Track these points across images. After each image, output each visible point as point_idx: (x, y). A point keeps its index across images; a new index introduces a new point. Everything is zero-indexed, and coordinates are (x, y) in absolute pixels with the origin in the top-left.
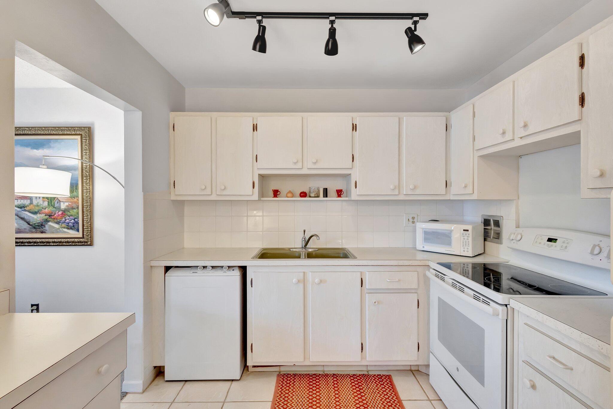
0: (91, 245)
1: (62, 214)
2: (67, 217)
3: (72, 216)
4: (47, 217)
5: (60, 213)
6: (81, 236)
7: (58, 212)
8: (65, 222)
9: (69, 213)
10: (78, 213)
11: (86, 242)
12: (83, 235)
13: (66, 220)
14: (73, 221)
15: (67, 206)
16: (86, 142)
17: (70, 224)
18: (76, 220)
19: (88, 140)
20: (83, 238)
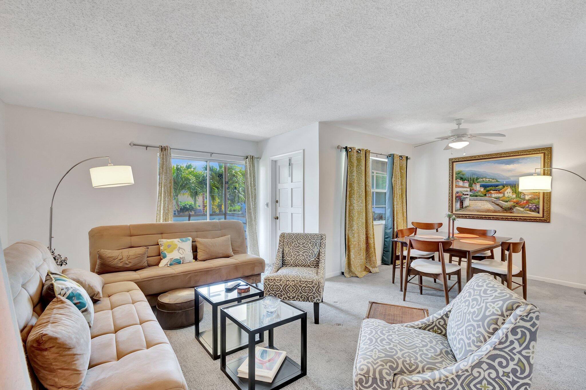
0: (549, 222)
1: (527, 202)
2: (530, 204)
3: (534, 203)
4: (515, 204)
5: (525, 202)
6: (541, 216)
7: (523, 201)
8: (528, 207)
9: (531, 202)
10: (539, 202)
11: (545, 220)
12: (543, 215)
13: (529, 206)
14: (535, 207)
15: (530, 197)
17: (532, 208)
18: (537, 206)
19: (550, 157)
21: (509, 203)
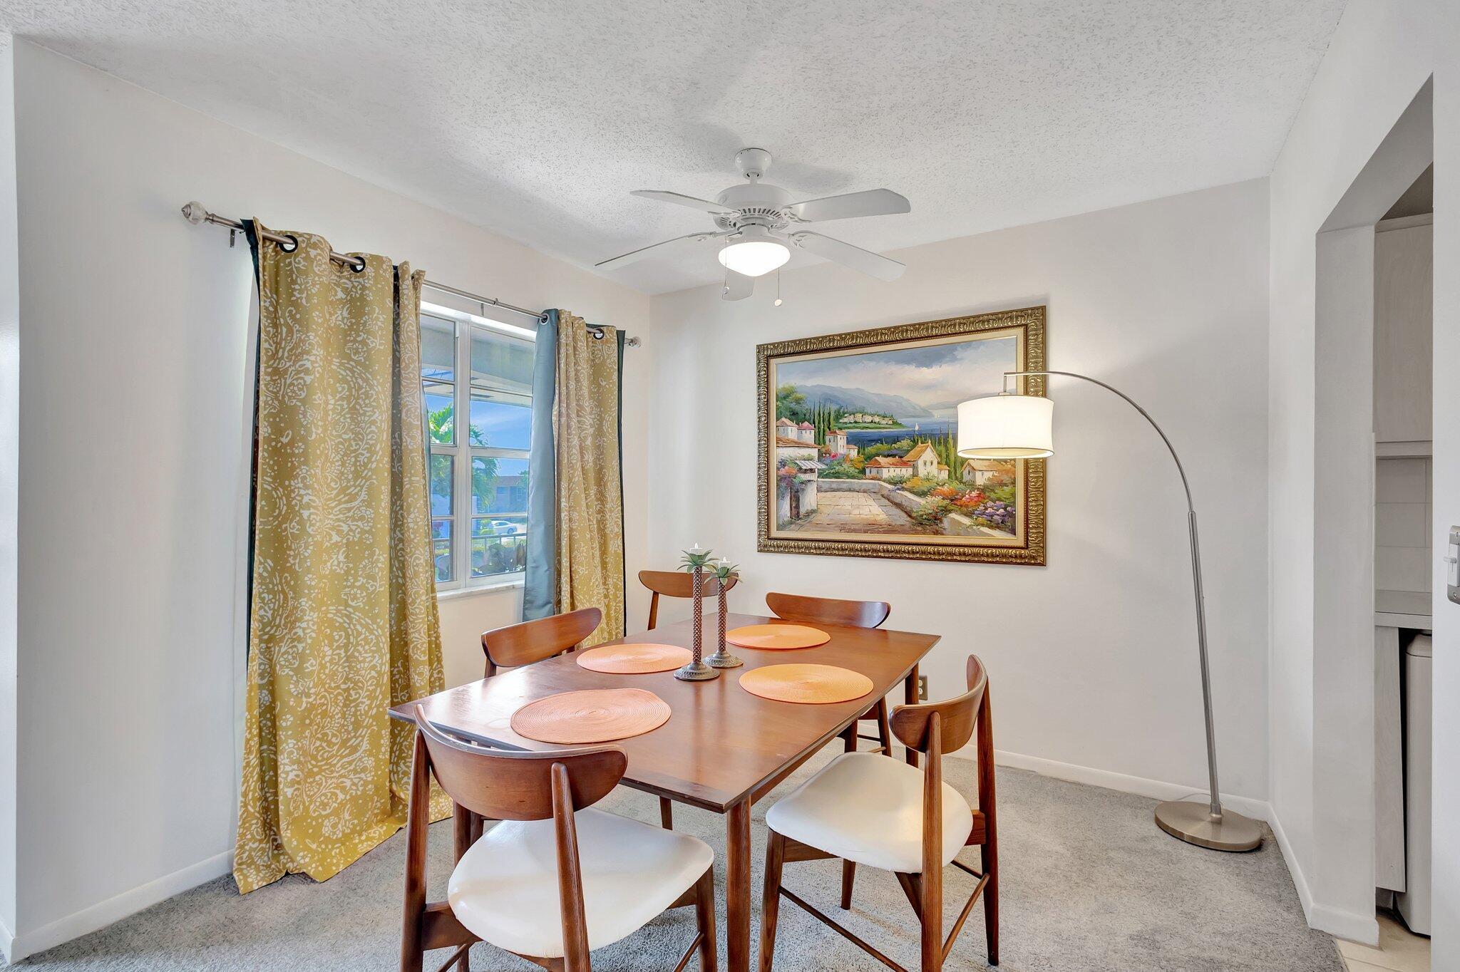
0: (1043, 564)
1: (979, 496)
2: (990, 504)
3: (999, 499)
4: (948, 501)
5: (974, 494)
6: (1022, 544)
7: (971, 492)
8: (984, 513)
9: (993, 495)
10: (1013, 495)
11: (1034, 558)
12: (1027, 540)
13: (986, 509)
14: (1002, 510)
15: (989, 479)
16: (1036, 340)
17: (995, 517)
18: (1009, 509)
19: (1040, 336)
20: (1027, 547)
21: (929, 498)
